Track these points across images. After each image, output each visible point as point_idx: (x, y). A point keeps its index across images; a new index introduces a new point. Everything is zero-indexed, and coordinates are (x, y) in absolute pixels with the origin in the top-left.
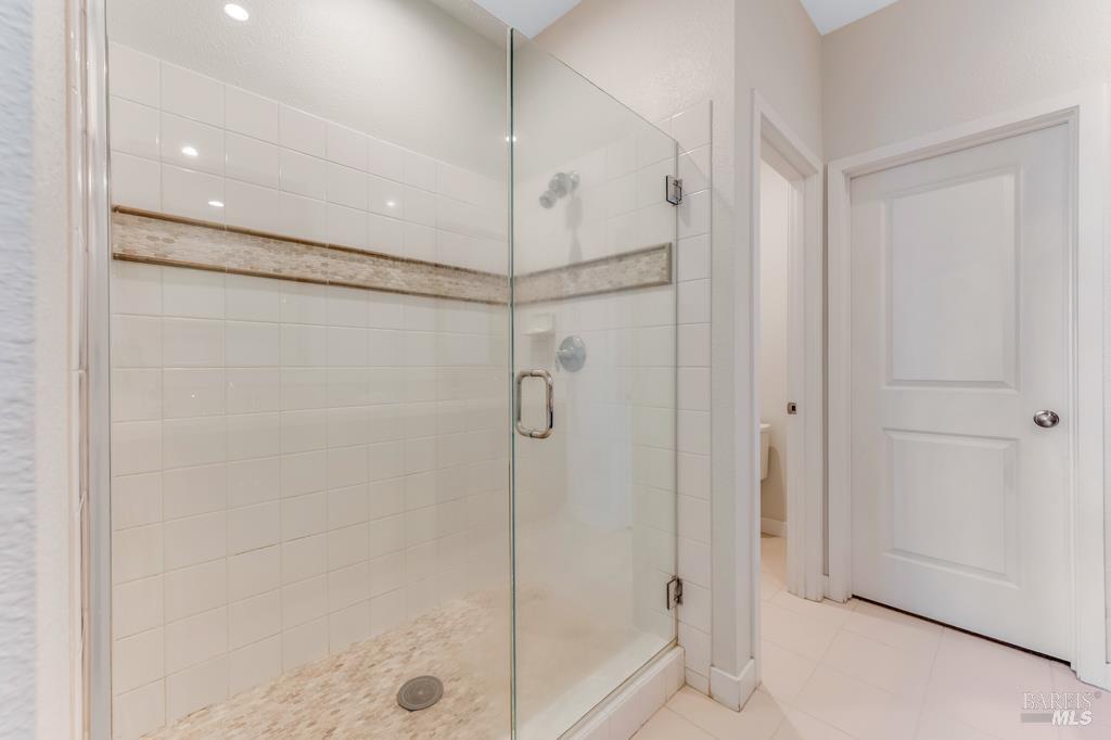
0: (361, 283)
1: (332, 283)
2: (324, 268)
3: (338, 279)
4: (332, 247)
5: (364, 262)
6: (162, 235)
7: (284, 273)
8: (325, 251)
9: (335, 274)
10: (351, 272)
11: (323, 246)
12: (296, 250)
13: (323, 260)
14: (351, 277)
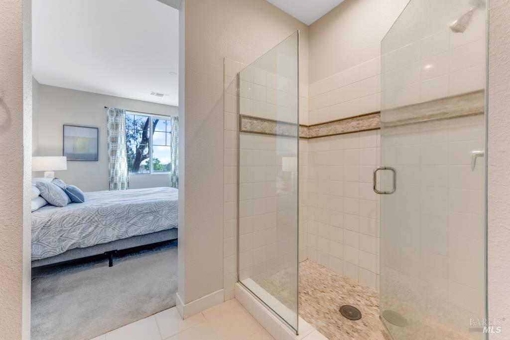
0: (374, 127)
1: (360, 131)
2: (358, 126)
3: (364, 128)
4: (360, 116)
5: (375, 117)
6: (317, 129)
7: (345, 132)
8: (358, 118)
9: (362, 127)
10: (369, 124)
11: (357, 117)
12: (348, 122)
13: (358, 122)
14: (369, 126)
